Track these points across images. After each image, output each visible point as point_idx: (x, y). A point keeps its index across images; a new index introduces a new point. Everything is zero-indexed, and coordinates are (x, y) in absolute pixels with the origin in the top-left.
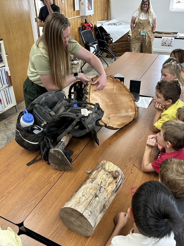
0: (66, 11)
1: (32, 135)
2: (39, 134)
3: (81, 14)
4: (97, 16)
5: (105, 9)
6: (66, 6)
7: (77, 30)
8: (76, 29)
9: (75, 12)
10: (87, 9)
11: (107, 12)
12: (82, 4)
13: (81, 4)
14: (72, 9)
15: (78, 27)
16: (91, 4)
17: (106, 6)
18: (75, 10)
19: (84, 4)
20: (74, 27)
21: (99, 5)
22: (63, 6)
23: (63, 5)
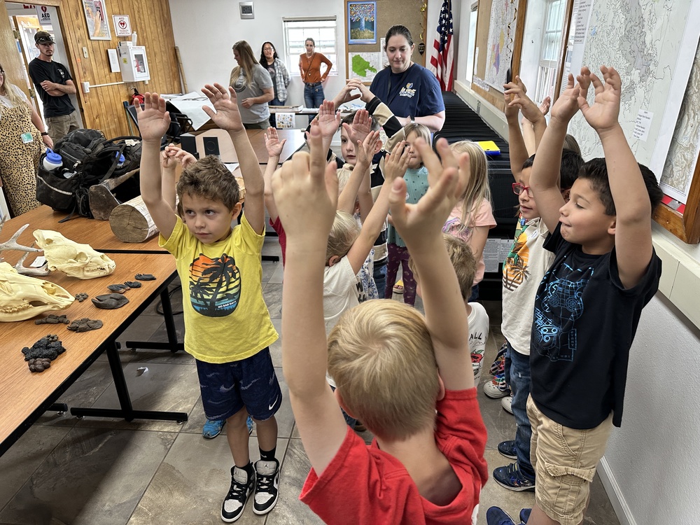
0: (95, 71)
1: (62, 180)
2: (72, 179)
3: (125, 80)
4: (157, 85)
5: (174, 74)
6: (93, 63)
7: (120, 107)
8: (117, 106)
9: (113, 76)
10: (135, 70)
11: (177, 79)
12: (125, 61)
13: (122, 61)
14: (107, 70)
15: (122, 101)
16: (142, 62)
17: (174, 69)
18: (111, 71)
19: (128, 61)
20: (113, 101)
21: (160, 66)
22: (88, 64)
23: (87, 61)
